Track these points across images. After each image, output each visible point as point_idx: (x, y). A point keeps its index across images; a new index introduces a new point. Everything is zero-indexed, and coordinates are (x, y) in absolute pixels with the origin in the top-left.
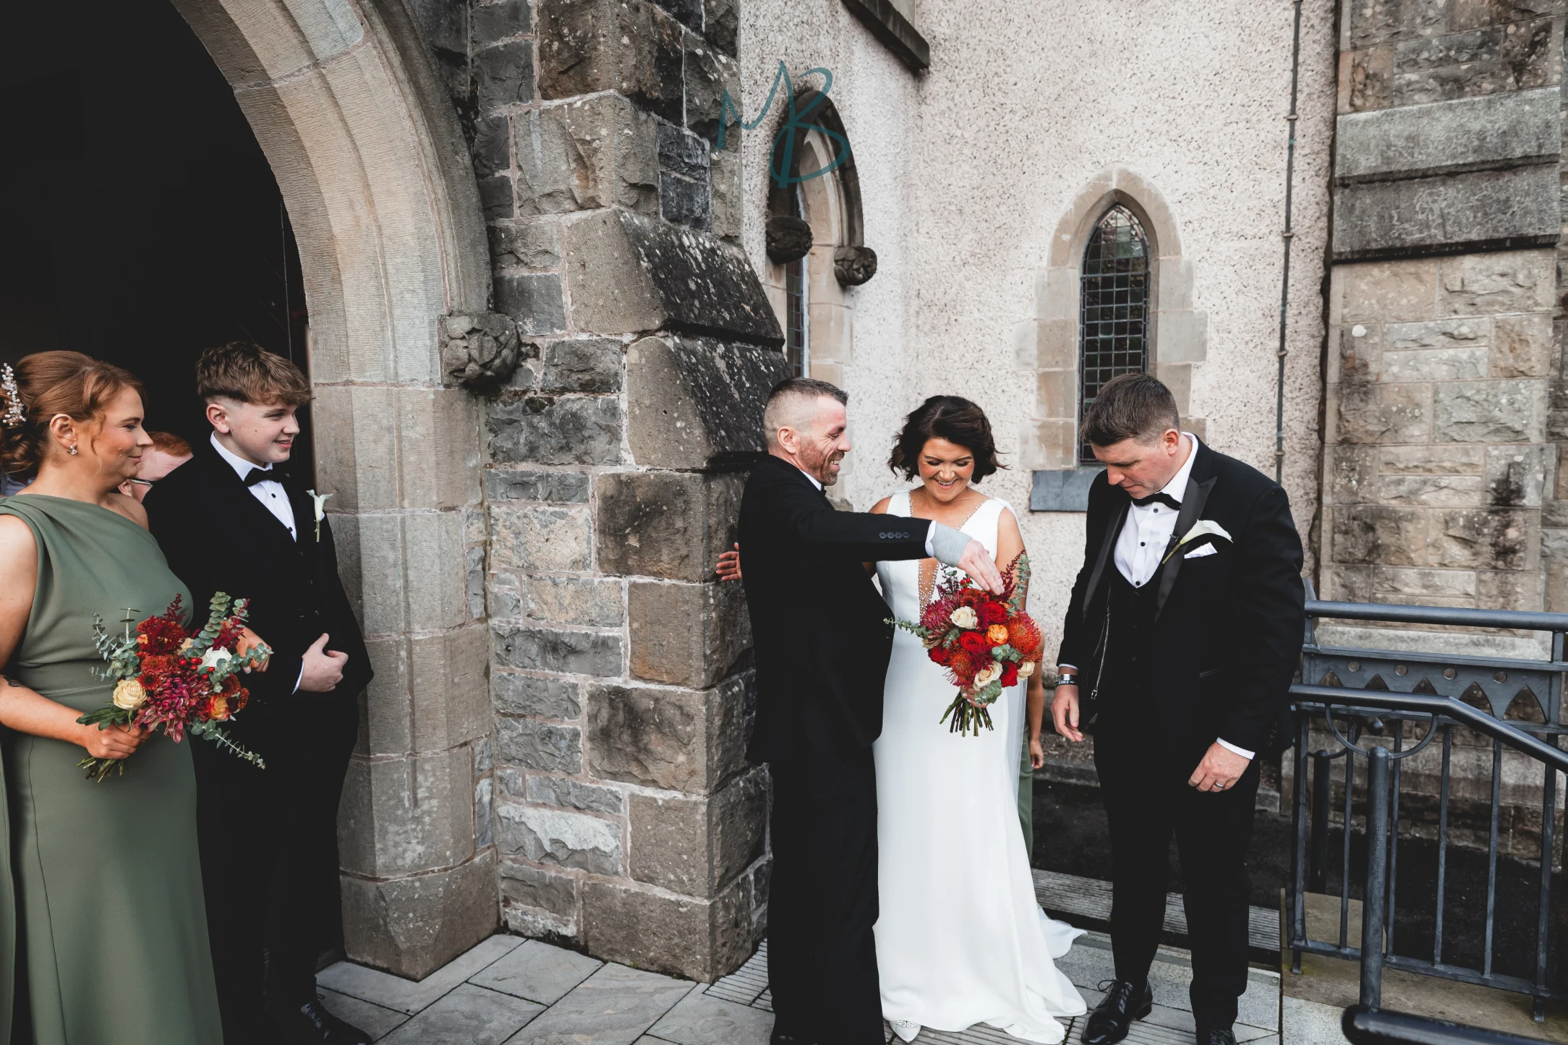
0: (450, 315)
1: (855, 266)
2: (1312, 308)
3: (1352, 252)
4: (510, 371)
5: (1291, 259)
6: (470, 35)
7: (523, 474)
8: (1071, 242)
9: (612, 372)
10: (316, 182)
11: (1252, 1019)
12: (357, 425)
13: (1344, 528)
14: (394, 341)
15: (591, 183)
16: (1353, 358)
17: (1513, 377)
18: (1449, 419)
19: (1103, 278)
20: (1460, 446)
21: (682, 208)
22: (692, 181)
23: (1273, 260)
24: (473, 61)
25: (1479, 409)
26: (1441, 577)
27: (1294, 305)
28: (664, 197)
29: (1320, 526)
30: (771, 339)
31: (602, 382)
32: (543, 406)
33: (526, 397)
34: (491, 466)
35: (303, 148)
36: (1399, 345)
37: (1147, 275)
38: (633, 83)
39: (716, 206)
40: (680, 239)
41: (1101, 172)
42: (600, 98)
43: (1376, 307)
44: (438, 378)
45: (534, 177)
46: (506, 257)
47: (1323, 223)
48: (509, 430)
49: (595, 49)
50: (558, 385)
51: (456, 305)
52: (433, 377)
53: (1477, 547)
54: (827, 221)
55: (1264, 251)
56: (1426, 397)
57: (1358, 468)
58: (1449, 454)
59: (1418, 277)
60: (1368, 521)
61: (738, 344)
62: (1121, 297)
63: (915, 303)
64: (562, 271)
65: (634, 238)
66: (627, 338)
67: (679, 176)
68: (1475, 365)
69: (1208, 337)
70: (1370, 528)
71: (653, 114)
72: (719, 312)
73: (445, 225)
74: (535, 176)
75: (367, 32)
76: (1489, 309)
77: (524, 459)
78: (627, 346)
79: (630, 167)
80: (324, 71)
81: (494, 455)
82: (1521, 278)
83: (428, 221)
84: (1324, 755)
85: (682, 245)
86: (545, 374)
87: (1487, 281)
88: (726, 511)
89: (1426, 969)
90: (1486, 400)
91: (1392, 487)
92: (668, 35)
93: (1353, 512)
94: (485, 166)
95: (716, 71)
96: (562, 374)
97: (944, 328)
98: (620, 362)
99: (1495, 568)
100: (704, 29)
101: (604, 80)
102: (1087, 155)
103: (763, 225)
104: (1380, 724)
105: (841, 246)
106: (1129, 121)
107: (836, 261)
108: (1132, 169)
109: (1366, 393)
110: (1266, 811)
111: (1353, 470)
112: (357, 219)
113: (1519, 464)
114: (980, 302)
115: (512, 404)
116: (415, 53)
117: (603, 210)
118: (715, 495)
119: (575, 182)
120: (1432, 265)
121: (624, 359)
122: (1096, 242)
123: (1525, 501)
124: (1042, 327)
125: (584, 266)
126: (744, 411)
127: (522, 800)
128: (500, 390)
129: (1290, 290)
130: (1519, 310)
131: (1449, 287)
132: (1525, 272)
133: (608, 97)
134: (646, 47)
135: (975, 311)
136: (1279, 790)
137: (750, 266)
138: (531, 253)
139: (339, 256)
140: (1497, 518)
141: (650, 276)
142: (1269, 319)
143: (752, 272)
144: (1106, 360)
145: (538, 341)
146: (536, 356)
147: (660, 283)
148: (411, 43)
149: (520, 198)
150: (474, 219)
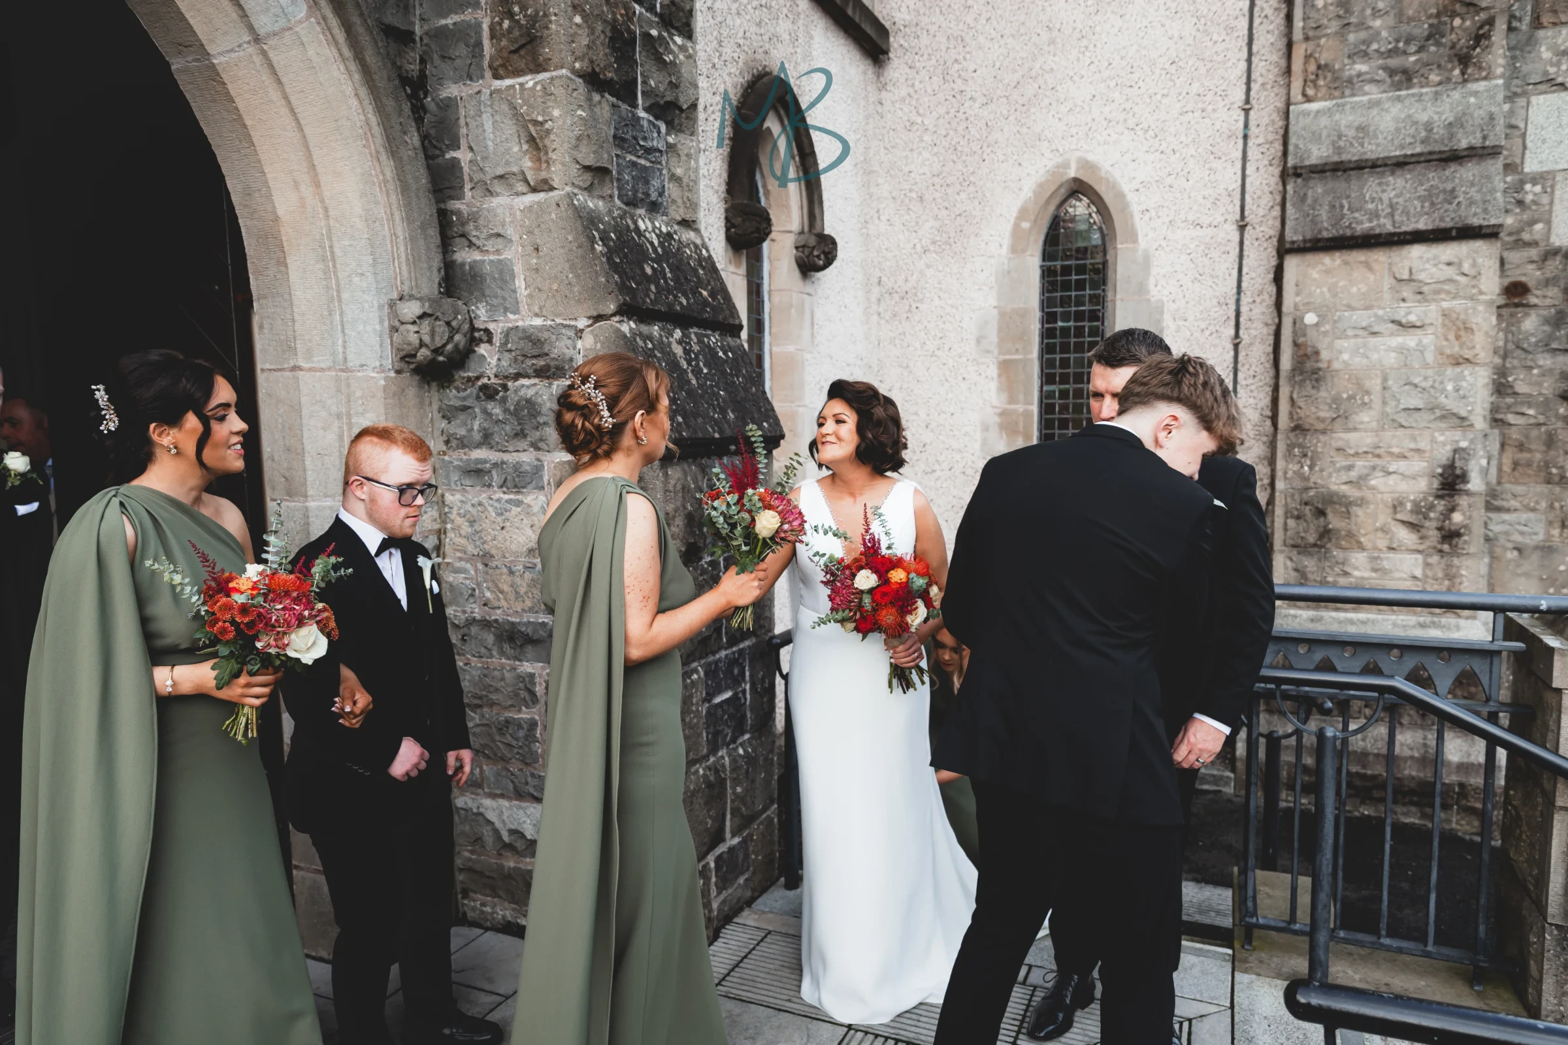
0: (401, 299)
1: (816, 253)
2: (1266, 296)
3: (1305, 241)
4: (463, 357)
5: (1245, 248)
6: (418, 12)
7: (478, 461)
8: (1031, 230)
9: (567, 357)
10: (259, 161)
11: (1205, 995)
12: (305, 411)
13: (1296, 513)
14: (343, 326)
15: (544, 166)
16: (1305, 345)
17: (1458, 364)
18: (1397, 406)
19: (1063, 267)
20: (1408, 431)
21: (637, 191)
22: (648, 164)
23: (1228, 248)
24: (421, 39)
25: (1426, 396)
26: (1391, 560)
27: (1249, 293)
28: (618, 180)
29: (1273, 512)
30: (729, 324)
31: (558, 368)
32: (497, 392)
33: (480, 383)
34: (445, 453)
35: (245, 126)
36: (1350, 333)
37: (1105, 263)
38: (586, 63)
39: (672, 189)
40: (635, 223)
41: (1060, 160)
42: (552, 79)
43: (1328, 295)
44: (388, 363)
45: (484, 158)
46: (458, 240)
47: (1277, 212)
48: (462, 416)
49: (547, 28)
50: (512, 371)
51: (406, 288)
52: (384, 362)
53: (1424, 531)
54: (787, 207)
55: (1219, 240)
56: (1375, 384)
57: (1310, 454)
58: (1397, 441)
59: (1368, 265)
60: (1320, 506)
61: (695, 330)
62: (1080, 285)
63: (876, 291)
64: (514, 255)
65: (588, 221)
66: (582, 323)
67: (634, 159)
68: (1422, 352)
69: (1164, 324)
70: (1321, 513)
71: (607, 95)
72: (675, 297)
73: (395, 207)
74: (487, 158)
75: (310, 7)
76: (1436, 297)
77: (478, 446)
78: (582, 331)
79: (584, 148)
80: (265, 47)
81: (447, 442)
82: (1466, 267)
83: (377, 203)
84: (1275, 735)
85: (637, 229)
86: (499, 359)
87: (1434, 270)
88: (684, 498)
89: (1373, 943)
90: (1433, 387)
91: (1343, 472)
92: (622, 15)
93: (1305, 497)
94: (435, 147)
95: (672, 52)
96: (516, 360)
97: (905, 315)
98: (574, 348)
99: (1441, 551)
100: (658, 9)
101: (555, 60)
102: (1046, 143)
103: (723, 211)
104: (1329, 704)
105: (802, 232)
106: (1087, 109)
107: (797, 248)
108: (1091, 157)
109: (1317, 380)
110: (1220, 791)
111: (1305, 455)
112: (302, 199)
113: (1464, 450)
114: (941, 290)
115: (465, 390)
116: (361, 30)
117: (555, 193)
118: (672, 482)
119: (527, 163)
120: (1381, 254)
121: (579, 344)
122: (1056, 229)
123: (1469, 486)
124: (1002, 314)
125: (537, 249)
126: (702, 396)
127: (480, 791)
128: (453, 376)
129: (1245, 278)
130: (1465, 298)
131: (1398, 276)
132: (1470, 261)
133: (561, 77)
134: (599, 27)
135: (936, 298)
136: (1233, 770)
137: (708, 251)
138: (483, 236)
139: (284, 238)
140: (1443, 502)
141: (604, 260)
142: (1225, 307)
143: (710, 257)
144: (1065, 348)
145: (491, 326)
146: (490, 341)
147: (615, 268)
148: (356, 19)
149: (471, 180)
150: (424, 201)
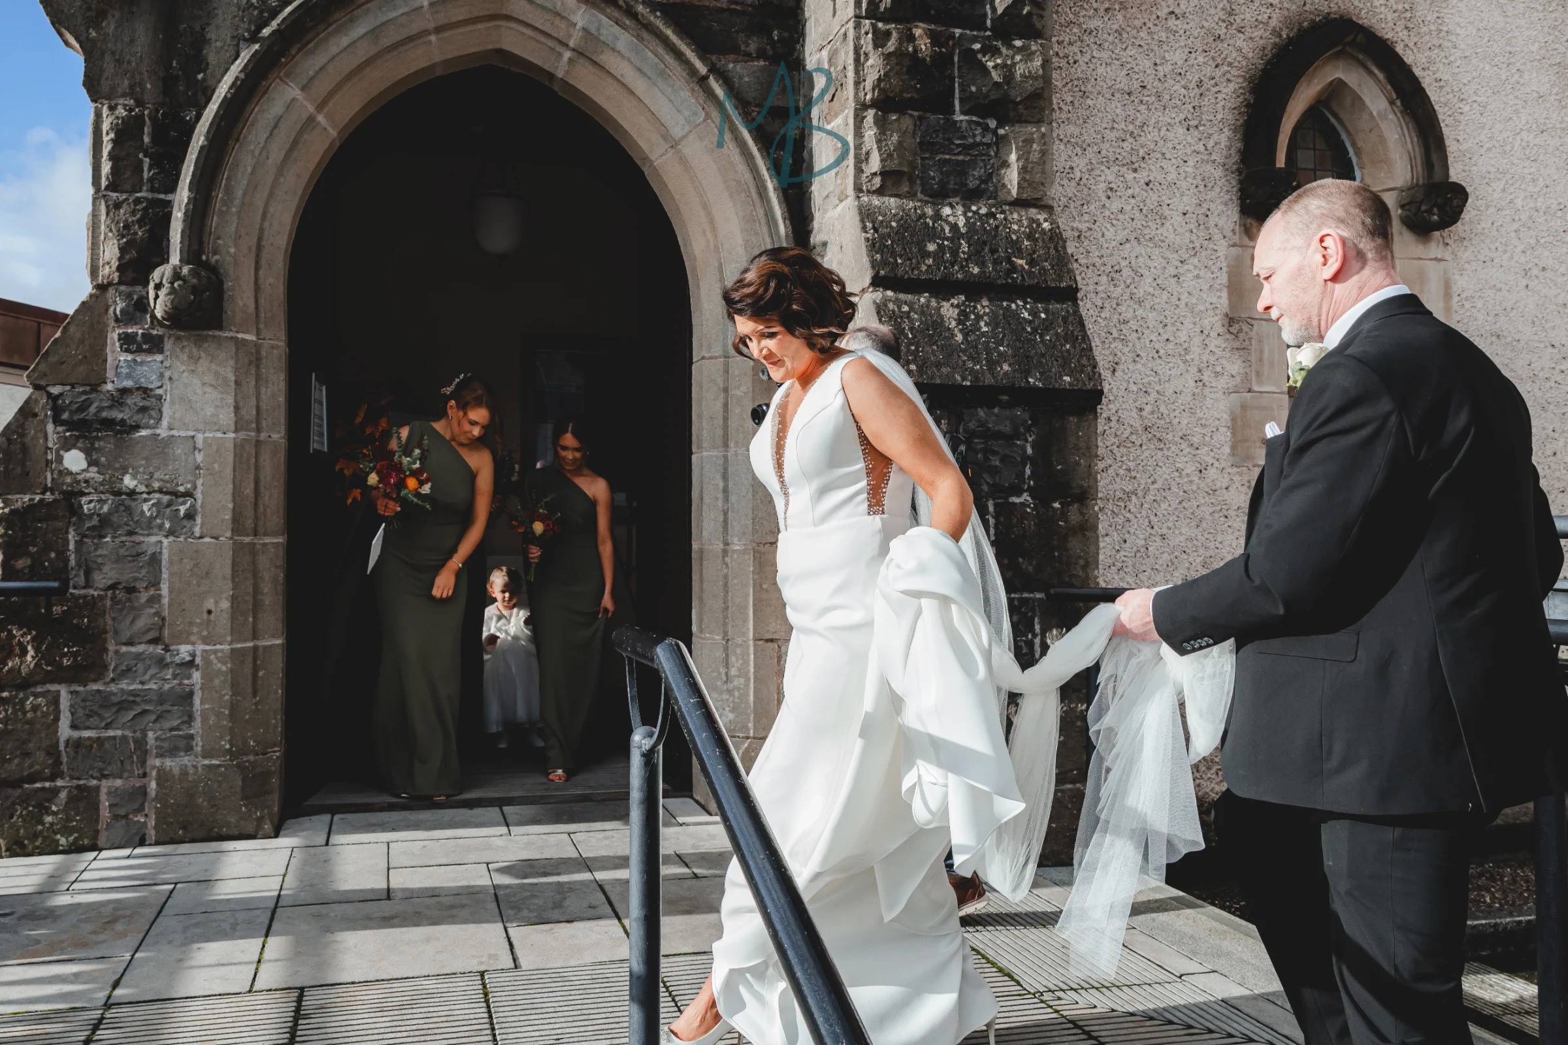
15: (843, 180)
21: (948, 183)
22: (967, 158)
28: (922, 178)
30: (1049, 288)
38: (877, 93)
39: (1003, 175)
40: (938, 210)
42: (848, 113)
49: (846, 76)
54: (1387, 161)
61: (993, 295)
67: (946, 157)
71: (909, 112)
72: (963, 267)
74: (823, 185)
79: (873, 160)
80: (679, 148)
85: (937, 216)
95: (1002, 56)
100: (989, 24)
101: (850, 98)
103: (1235, 183)
105: (1413, 187)
107: (1403, 206)
117: (848, 199)
119: (838, 182)
125: (842, 247)
126: (963, 351)
133: (851, 110)
137: (1055, 224)
138: (821, 244)
143: (1055, 229)
149: (818, 204)
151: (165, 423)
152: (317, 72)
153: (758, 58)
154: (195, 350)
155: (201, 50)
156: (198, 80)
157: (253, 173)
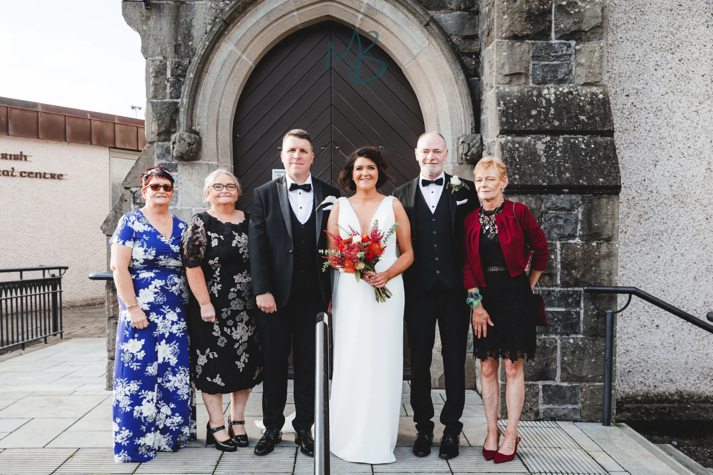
9: (493, 153)
21: (547, 77)
22: (558, 63)
28: (533, 75)
38: (509, 33)
39: (577, 70)
40: (540, 92)
42: (494, 43)
44: (456, 161)
49: (493, 24)
51: (464, 132)
52: (453, 161)
64: (489, 114)
65: (500, 97)
66: (496, 139)
67: (547, 63)
71: (526, 41)
72: (550, 122)
73: (460, 103)
75: (430, 41)
78: (496, 143)
79: (505, 68)
80: (417, 59)
85: (539, 95)
95: (578, 7)
101: (495, 36)
117: (494, 88)
125: (491, 111)
126: (545, 167)
134: (518, 15)
137: (606, 95)
138: (485, 108)
141: (500, 112)
147: (506, 115)
149: (484, 87)
151: (179, 203)
152: (242, 37)
153: (457, 10)
154: (191, 170)
155: (190, 31)
156: (189, 45)
157: (214, 87)
